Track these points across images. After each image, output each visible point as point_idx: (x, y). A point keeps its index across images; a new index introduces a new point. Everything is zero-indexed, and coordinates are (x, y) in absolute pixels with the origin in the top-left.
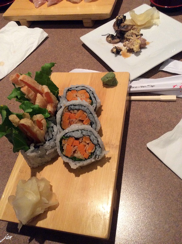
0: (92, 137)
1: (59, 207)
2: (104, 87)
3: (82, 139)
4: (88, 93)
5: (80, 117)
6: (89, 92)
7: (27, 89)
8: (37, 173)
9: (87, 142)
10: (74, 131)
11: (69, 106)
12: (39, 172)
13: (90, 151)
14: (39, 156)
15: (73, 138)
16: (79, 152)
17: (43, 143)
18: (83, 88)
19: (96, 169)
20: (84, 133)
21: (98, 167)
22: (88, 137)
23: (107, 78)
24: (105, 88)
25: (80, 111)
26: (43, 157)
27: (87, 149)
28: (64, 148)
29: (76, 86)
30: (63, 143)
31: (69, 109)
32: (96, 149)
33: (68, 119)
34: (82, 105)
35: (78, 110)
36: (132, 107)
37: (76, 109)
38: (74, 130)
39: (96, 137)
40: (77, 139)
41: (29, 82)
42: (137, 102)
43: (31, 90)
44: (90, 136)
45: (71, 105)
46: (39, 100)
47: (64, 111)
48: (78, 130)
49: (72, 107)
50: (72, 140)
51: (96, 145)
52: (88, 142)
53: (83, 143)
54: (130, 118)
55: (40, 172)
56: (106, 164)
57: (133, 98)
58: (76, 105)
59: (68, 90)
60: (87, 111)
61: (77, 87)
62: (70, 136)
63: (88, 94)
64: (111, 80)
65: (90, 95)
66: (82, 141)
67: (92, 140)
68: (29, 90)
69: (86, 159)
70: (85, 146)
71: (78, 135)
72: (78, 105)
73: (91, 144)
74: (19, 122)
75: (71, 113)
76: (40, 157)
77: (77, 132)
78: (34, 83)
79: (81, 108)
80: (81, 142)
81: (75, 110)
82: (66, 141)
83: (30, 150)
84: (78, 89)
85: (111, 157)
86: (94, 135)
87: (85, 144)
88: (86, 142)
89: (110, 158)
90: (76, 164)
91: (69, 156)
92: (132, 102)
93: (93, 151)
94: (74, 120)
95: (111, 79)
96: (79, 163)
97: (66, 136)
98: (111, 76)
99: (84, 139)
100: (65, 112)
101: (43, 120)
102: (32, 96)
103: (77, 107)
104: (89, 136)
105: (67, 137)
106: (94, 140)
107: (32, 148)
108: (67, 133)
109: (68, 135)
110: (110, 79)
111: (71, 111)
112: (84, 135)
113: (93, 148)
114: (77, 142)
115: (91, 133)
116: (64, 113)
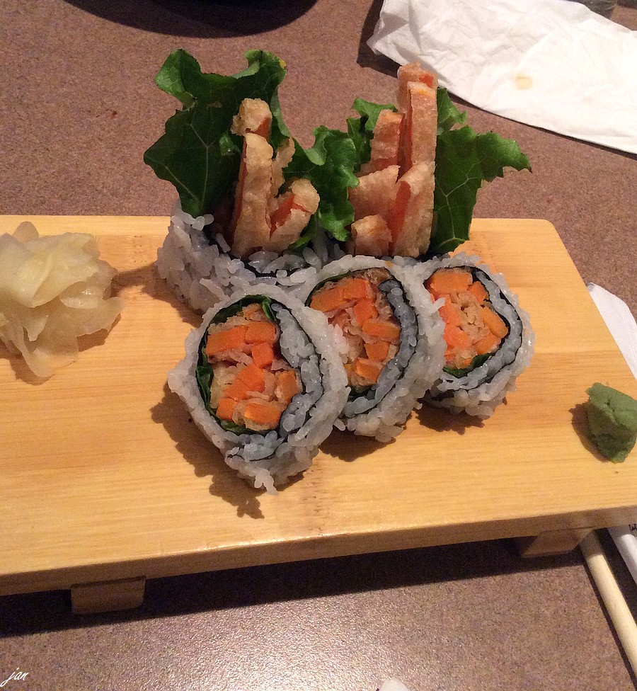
0: (304, 404)
1: (30, 386)
2: (571, 411)
3: (282, 370)
4: (500, 346)
5: (373, 337)
6: (507, 345)
7: (393, 124)
8: (141, 287)
9: (278, 388)
10: (300, 328)
11: (394, 279)
12: (144, 291)
13: (247, 415)
14: (189, 260)
15: (276, 337)
16: (232, 378)
17: (229, 249)
18: (512, 322)
19: (200, 473)
20: (308, 368)
21: (208, 480)
22: (300, 386)
23: (608, 404)
24: (571, 416)
25: (392, 325)
26: (190, 274)
27: (251, 401)
28: (233, 322)
29: (505, 292)
30: (245, 310)
31: (384, 287)
32: (264, 434)
33: (348, 300)
34: (417, 323)
35: (395, 319)
36: (553, 573)
37: (393, 308)
38: (305, 326)
39: (308, 417)
40: (277, 351)
41: (417, 121)
42: (590, 589)
43: (397, 137)
44: (304, 393)
45: (402, 287)
46: (376, 180)
47: (369, 273)
48: (309, 340)
49: (397, 292)
50: (268, 333)
51: (278, 429)
52: (279, 394)
53: (268, 378)
54: (498, 578)
55: (146, 295)
56: (227, 505)
57: (600, 564)
58: (406, 301)
59: (474, 271)
60: (406, 353)
61: (502, 296)
62: (279, 321)
63: (494, 347)
64: (608, 420)
65: (493, 354)
66: (274, 372)
67: (292, 408)
68: (394, 133)
69: (213, 412)
70: (262, 390)
71: (293, 345)
72: (413, 308)
73: (275, 408)
74: (248, 130)
75: (375, 300)
76: (188, 266)
77: (301, 340)
78: (424, 136)
79: (405, 323)
80: (270, 371)
81: (388, 307)
82: (257, 316)
83: (190, 219)
84: (497, 303)
85: (262, 517)
86: (314, 406)
87: (268, 385)
88: (275, 386)
89: (256, 514)
90: (184, 383)
91: (209, 350)
92: (581, 568)
93: (249, 426)
94: (354, 321)
95: (614, 421)
96: (194, 393)
97: (275, 308)
98: (623, 414)
99: (284, 374)
100: (370, 278)
101: (303, 214)
102: (381, 152)
103: (402, 309)
104: (304, 387)
105: (273, 315)
106: (293, 413)
107: (200, 223)
108: (284, 307)
109: (282, 315)
110: (610, 414)
111: (380, 296)
112: (299, 368)
113: (262, 424)
114: (268, 354)
115: (318, 392)
116: (363, 273)
